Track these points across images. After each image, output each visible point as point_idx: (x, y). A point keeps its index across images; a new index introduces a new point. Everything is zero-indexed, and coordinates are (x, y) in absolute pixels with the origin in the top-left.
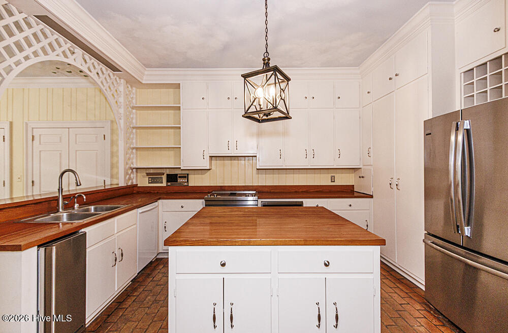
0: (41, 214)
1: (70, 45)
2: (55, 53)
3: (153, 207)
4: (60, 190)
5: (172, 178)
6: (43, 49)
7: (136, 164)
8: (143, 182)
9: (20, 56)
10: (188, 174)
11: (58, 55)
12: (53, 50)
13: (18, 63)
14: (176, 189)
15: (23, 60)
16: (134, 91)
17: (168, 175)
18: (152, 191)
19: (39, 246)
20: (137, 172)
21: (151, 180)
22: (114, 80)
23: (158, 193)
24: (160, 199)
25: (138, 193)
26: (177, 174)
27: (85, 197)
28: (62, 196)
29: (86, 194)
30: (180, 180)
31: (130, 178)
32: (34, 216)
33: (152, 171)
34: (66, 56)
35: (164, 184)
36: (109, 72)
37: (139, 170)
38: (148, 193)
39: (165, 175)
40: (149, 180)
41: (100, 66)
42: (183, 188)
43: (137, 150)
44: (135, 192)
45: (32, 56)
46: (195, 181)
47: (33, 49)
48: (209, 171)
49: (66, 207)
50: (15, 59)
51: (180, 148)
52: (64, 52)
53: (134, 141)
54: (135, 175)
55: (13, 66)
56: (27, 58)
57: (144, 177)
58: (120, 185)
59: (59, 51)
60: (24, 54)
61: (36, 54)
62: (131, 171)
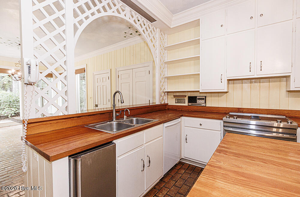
0: (101, 122)
1: (122, 5)
2: (112, 10)
3: (178, 122)
4: (114, 106)
5: (192, 99)
6: (104, 7)
7: (167, 89)
8: (172, 102)
9: (88, 13)
10: (205, 97)
11: (113, 12)
12: (111, 8)
13: (87, 18)
14: (195, 108)
15: (90, 16)
16: (166, 37)
17: (189, 97)
18: (177, 109)
19: (69, 156)
20: (168, 95)
21: (177, 101)
22: (152, 29)
23: (182, 110)
24: (182, 116)
25: (168, 109)
26: (196, 97)
27: (129, 112)
28: (115, 110)
29: (131, 109)
30: (199, 102)
31: (163, 99)
32: (96, 123)
33: (178, 94)
34: (119, 13)
35: (186, 104)
36: (148, 23)
37: (169, 93)
38: (175, 110)
39: (187, 97)
40: (176, 101)
41: (143, 19)
42: (201, 108)
43: (167, 79)
44: (166, 109)
45: (96, 12)
46: (212, 103)
47: (97, 8)
48: (226, 94)
49: (117, 118)
50: (85, 15)
51: (199, 74)
52: (118, 10)
53: (166, 73)
54: (166, 97)
55: (84, 20)
56: (93, 14)
57: (172, 98)
58: (156, 104)
59: (114, 9)
60: (91, 11)
61: (99, 11)
62: (164, 94)
